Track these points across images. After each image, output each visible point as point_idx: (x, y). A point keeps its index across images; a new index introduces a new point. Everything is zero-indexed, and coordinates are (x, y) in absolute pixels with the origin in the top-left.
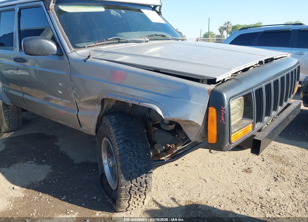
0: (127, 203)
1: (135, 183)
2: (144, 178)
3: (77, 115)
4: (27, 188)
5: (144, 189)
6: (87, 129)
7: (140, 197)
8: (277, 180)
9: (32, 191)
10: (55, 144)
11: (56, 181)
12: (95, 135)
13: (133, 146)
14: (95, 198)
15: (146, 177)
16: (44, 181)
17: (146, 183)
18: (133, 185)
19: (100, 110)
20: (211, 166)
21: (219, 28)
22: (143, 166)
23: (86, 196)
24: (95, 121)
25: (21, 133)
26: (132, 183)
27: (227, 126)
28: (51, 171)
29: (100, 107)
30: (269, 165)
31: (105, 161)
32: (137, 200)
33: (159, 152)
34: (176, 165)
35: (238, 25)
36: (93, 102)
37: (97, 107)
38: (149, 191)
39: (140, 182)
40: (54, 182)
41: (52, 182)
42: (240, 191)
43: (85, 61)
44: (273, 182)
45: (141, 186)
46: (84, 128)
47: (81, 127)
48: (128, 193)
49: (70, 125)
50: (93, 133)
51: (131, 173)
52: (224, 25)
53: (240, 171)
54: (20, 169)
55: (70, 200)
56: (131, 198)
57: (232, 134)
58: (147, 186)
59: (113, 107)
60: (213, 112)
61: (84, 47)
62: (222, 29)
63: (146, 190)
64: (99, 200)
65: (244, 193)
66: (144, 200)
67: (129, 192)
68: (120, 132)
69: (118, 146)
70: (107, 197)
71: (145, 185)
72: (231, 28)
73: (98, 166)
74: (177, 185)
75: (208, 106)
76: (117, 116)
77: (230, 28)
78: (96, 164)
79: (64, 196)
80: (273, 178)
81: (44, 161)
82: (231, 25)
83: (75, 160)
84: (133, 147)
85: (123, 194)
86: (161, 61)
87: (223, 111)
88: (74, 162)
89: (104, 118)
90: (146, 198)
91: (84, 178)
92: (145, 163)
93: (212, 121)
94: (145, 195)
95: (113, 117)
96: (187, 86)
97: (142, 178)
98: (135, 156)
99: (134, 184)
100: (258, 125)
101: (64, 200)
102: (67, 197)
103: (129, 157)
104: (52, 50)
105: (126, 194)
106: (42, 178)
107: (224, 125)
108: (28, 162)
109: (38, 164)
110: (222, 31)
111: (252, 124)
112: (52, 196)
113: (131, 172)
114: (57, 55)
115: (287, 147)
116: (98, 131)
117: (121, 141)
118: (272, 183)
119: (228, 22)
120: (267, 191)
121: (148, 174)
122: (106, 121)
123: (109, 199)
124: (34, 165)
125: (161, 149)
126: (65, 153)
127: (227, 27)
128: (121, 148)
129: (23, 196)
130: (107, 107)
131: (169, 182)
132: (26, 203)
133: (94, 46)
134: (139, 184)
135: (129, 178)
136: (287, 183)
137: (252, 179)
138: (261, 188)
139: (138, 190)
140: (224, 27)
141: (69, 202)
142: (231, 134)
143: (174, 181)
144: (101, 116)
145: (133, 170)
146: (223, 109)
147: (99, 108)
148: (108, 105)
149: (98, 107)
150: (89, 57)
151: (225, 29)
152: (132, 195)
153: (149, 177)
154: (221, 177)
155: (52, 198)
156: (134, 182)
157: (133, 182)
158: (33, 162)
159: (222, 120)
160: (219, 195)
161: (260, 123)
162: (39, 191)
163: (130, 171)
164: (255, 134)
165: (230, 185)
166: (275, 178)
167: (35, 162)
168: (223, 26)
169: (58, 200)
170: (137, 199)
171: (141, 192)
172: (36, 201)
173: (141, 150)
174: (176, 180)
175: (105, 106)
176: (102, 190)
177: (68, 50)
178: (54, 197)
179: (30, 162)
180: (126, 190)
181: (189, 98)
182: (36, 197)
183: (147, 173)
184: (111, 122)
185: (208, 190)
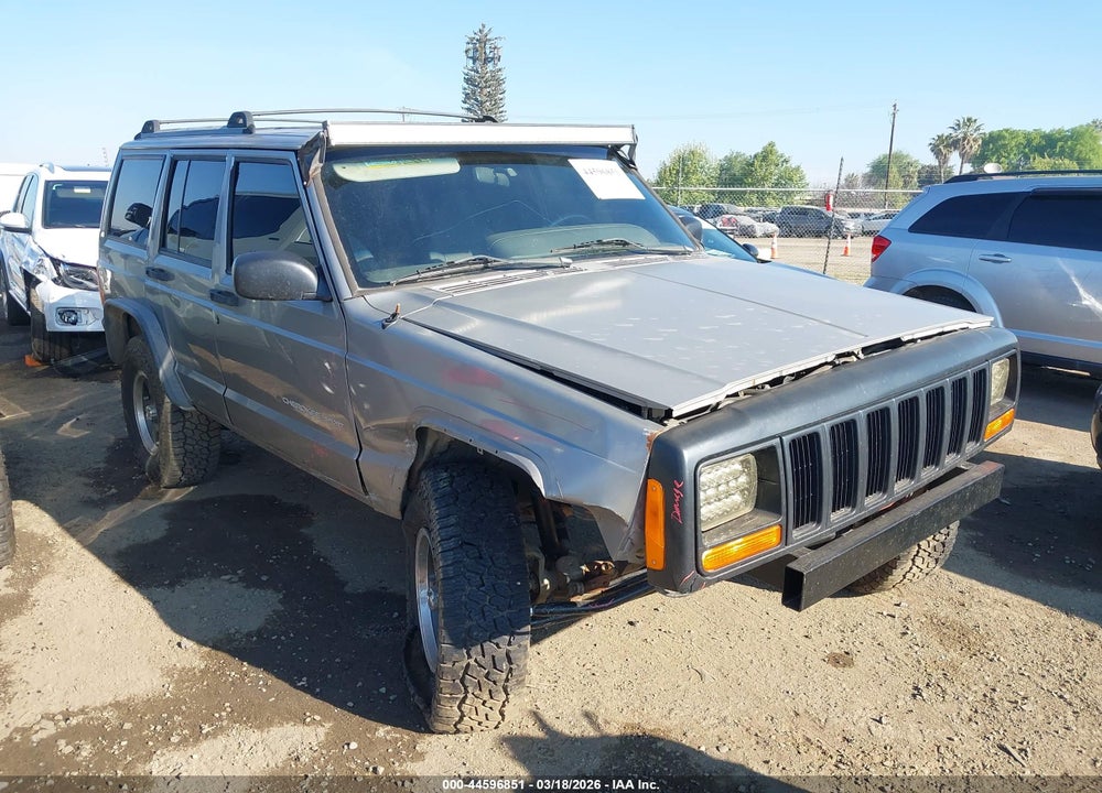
0: (456, 708)
1: (480, 658)
2: (504, 648)
3: (357, 460)
4: (215, 647)
5: (504, 676)
6: (380, 500)
7: (492, 698)
8: (921, 695)
9: (224, 655)
10: (302, 530)
11: (288, 637)
12: (400, 518)
13: (481, 558)
14: (383, 690)
15: (510, 644)
16: (259, 633)
17: (510, 662)
18: (472, 662)
19: (414, 453)
20: (733, 637)
21: (933, 142)
22: (505, 613)
23: (360, 684)
24: (400, 481)
25: (211, 491)
26: (470, 657)
27: (690, 530)
28: (280, 607)
29: (415, 445)
30: (916, 648)
31: (422, 593)
32: (483, 704)
33: (568, 580)
34: (631, 623)
35: (1007, 131)
36: (397, 432)
37: (408, 445)
38: (520, 682)
39: (493, 657)
40: (283, 638)
41: (279, 638)
42: (792, 714)
43: (384, 327)
44: (905, 701)
45: (495, 668)
46: (373, 497)
47: (366, 493)
48: (458, 681)
49: (341, 486)
50: (394, 511)
51: (469, 631)
52: (951, 131)
53: (815, 660)
54: (202, 595)
55: (318, 690)
56: (465, 697)
57: (705, 549)
58: (511, 669)
59: (449, 446)
60: (657, 492)
61: (388, 284)
62: (941, 146)
63: (507, 680)
64: (391, 698)
65: (804, 720)
66: (504, 706)
67: (462, 681)
68: (453, 520)
69: (443, 557)
70: (412, 692)
71: (505, 666)
72: (980, 142)
73: (406, 603)
74: (617, 679)
75: (647, 477)
76: (455, 474)
77: (975, 140)
78: (402, 599)
79: (305, 679)
80: (910, 687)
81: (264, 578)
82: (978, 129)
83: (350, 584)
84: (482, 561)
85: (445, 683)
86: (566, 344)
87: (678, 492)
88: (347, 589)
89: (424, 475)
90: (507, 700)
91: (364, 636)
92: (510, 607)
93: (655, 514)
94: (507, 694)
95: (445, 475)
96: (603, 421)
97: (497, 645)
98: (483, 585)
99: (476, 661)
100: (809, 532)
101: (302, 688)
102: (311, 681)
103: (468, 588)
104: (307, 286)
105: (454, 686)
106: (254, 624)
107: (681, 528)
108: (223, 577)
109: (247, 587)
110: (944, 152)
111: (778, 527)
112: (273, 673)
113: (470, 627)
114: (317, 299)
115: (1004, 598)
116: (408, 509)
117: (452, 544)
118: (900, 703)
119: (969, 120)
120: (873, 725)
121: (516, 637)
122: (426, 486)
123: (416, 697)
124: (237, 588)
125: (576, 573)
126: (325, 559)
127: (964, 139)
128: (450, 562)
129: (202, 667)
130: (435, 445)
131: (594, 669)
132: (208, 685)
133: (414, 281)
134: (487, 661)
135: (464, 641)
136: (949, 707)
137: (844, 685)
138: (861, 714)
139: (487, 676)
140: (949, 136)
141: (315, 695)
142: (699, 552)
143: (609, 668)
144: (417, 468)
145: (475, 623)
146: (679, 486)
147: (410, 448)
148: (437, 441)
149: (411, 446)
150: (394, 315)
151: (954, 144)
152: (470, 690)
153: (520, 646)
154: (752, 670)
155: (272, 680)
156: (477, 654)
157: (472, 653)
158: (236, 579)
159: (676, 514)
160: (724, 720)
161: (817, 527)
162: (242, 659)
163: (468, 623)
164: (795, 555)
165: (770, 695)
166: (916, 688)
167: (241, 579)
168: (946, 135)
169: (287, 686)
170: (485, 702)
171: (495, 682)
172: (233, 683)
173: (502, 571)
174: (616, 667)
175: (429, 444)
176: (405, 671)
177: (346, 292)
178: (278, 677)
179: (227, 577)
180: (453, 672)
181: (603, 452)
182: (233, 673)
183: (512, 634)
184: (435, 491)
185: (699, 701)
